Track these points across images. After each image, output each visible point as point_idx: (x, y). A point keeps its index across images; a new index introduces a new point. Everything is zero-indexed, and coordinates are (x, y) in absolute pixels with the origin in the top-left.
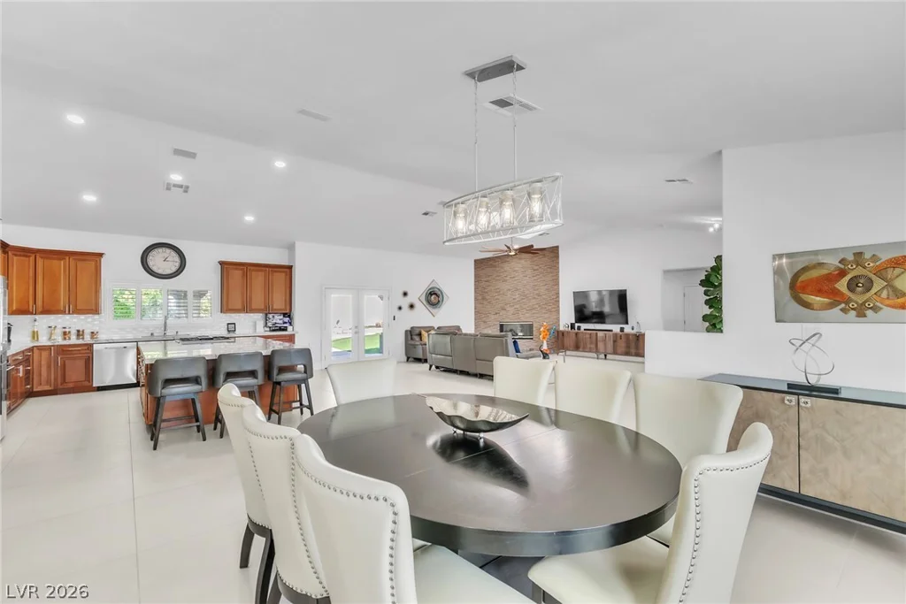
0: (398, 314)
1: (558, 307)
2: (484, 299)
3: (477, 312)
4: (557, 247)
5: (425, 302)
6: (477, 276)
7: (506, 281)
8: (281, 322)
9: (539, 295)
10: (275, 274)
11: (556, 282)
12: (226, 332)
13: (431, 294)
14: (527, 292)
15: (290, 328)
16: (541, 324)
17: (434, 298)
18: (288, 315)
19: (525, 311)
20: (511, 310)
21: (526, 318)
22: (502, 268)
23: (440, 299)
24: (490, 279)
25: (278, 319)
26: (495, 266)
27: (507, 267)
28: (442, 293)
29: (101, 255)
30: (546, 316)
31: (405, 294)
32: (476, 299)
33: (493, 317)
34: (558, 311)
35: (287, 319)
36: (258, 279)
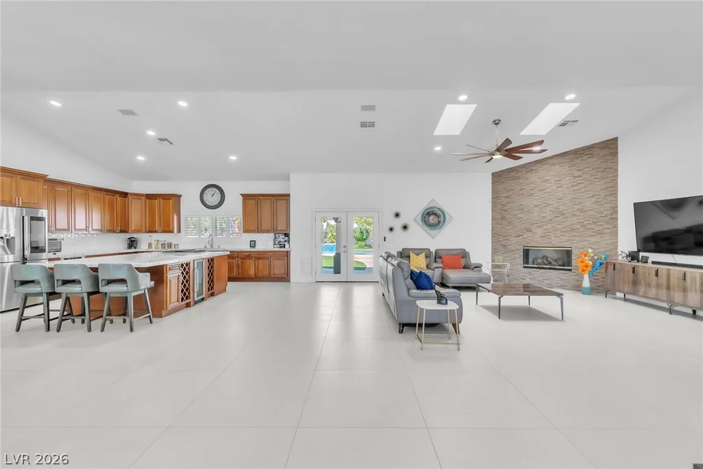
0: (389, 235)
1: (616, 227)
2: (503, 218)
3: (495, 234)
4: (615, 140)
5: (420, 223)
6: (494, 192)
7: (532, 195)
8: (283, 240)
9: (581, 210)
10: (279, 202)
11: (613, 191)
12: (249, 247)
13: (429, 214)
14: (562, 208)
15: (287, 246)
16: (586, 251)
17: (433, 218)
18: (287, 235)
19: (559, 233)
20: (539, 231)
21: (561, 241)
22: (526, 179)
23: (442, 219)
24: (511, 193)
25: (281, 238)
26: (518, 178)
27: (533, 177)
28: (443, 213)
29: (180, 196)
30: (593, 239)
31: (397, 215)
32: (493, 219)
33: (514, 240)
34: (615, 234)
35: (286, 239)
36: (266, 207)
